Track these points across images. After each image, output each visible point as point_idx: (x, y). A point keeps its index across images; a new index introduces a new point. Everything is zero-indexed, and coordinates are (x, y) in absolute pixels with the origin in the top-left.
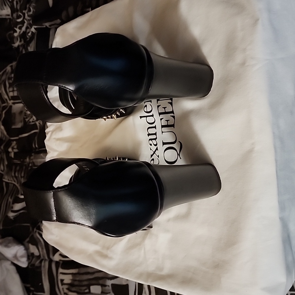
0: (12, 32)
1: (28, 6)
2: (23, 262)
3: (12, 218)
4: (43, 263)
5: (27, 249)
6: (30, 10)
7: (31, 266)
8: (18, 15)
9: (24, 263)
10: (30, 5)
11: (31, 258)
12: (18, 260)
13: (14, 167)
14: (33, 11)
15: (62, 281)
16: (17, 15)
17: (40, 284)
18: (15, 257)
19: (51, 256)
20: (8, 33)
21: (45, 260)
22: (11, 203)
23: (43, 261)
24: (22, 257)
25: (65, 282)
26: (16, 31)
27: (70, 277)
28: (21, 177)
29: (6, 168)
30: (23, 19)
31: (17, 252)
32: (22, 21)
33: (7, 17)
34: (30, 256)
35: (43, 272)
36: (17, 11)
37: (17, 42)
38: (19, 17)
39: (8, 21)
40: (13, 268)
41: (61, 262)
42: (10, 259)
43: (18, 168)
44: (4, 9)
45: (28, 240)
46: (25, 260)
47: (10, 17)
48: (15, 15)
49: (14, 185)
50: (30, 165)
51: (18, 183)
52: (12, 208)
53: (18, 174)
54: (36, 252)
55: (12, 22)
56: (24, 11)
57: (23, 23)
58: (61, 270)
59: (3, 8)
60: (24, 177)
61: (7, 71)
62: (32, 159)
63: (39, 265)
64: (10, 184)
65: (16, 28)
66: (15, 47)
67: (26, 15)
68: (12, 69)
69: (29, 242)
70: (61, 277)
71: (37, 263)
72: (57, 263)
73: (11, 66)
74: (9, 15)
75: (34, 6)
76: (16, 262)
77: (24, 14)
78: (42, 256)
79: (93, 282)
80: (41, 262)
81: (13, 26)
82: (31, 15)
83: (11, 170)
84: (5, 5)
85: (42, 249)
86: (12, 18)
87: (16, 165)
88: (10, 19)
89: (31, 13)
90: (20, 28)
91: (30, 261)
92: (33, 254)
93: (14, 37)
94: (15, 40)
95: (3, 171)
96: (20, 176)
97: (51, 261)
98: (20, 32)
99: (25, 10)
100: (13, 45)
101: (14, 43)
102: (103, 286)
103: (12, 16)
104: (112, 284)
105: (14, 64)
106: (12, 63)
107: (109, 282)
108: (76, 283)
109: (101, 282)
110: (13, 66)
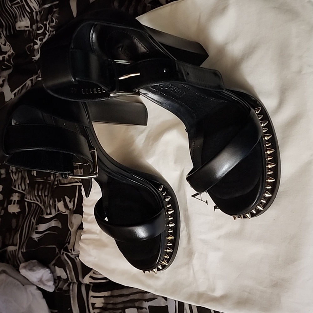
0: (32, 44)
1: (49, 17)
2: (50, 286)
3: (36, 240)
4: (71, 287)
5: (53, 272)
6: (52, 22)
7: (57, 290)
8: (39, 26)
9: (50, 288)
10: (52, 16)
11: (57, 281)
12: (44, 285)
13: (37, 186)
14: (56, 22)
15: (93, 304)
16: (37, 26)
17: (69, 309)
18: (41, 281)
19: (80, 279)
20: (27, 46)
21: (74, 283)
22: (34, 224)
23: (72, 284)
24: (48, 280)
25: (96, 306)
26: (37, 44)
27: (102, 300)
28: (45, 196)
29: (27, 187)
30: (44, 30)
31: (42, 276)
32: (42, 32)
33: (26, 29)
34: (57, 280)
35: (71, 296)
36: (37, 22)
37: (37, 55)
38: (39, 28)
39: (28, 32)
40: (39, 294)
41: (92, 284)
42: (35, 284)
43: (41, 186)
44: (23, 21)
45: (53, 262)
46: (51, 283)
47: (29, 29)
48: (34, 27)
49: (37, 204)
50: (56, 183)
51: (41, 203)
52: (37, 229)
53: (41, 193)
54: (64, 276)
55: (31, 34)
56: (45, 22)
57: (44, 34)
58: (91, 293)
59: (22, 19)
60: (48, 196)
61: (27, 85)
62: (58, 177)
63: (67, 289)
64: (32, 204)
65: (37, 40)
66: (35, 60)
67: (48, 26)
68: (32, 83)
69: (55, 265)
70: (92, 300)
71: (65, 287)
72: (87, 286)
73: (32, 80)
74: (28, 27)
75: (57, 16)
76: (42, 287)
77: (45, 25)
78: (70, 279)
79: (129, 305)
80: (69, 286)
81: (32, 38)
82: (54, 25)
83: (34, 190)
84: (24, 17)
85: (70, 271)
86: (31, 30)
87: (39, 183)
88: (29, 30)
89: (54, 24)
90: (41, 40)
91: (57, 285)
92: (59, 277)
93: (34, 50)
94: (35, 53)
95: (24, 191)
96: (43, 195)
97: (80, 284)
98: (40, 44)
99: (47, 20)
100: (33, 58)
101: (35, 56)
102: (140, 308)
103: (31, 27)
104: (149, 306)
105: (34, 77)
106: (32, 77)
107: (146, 305)
108: (110, 306)
109: (137, 304)
110: (34, 80)
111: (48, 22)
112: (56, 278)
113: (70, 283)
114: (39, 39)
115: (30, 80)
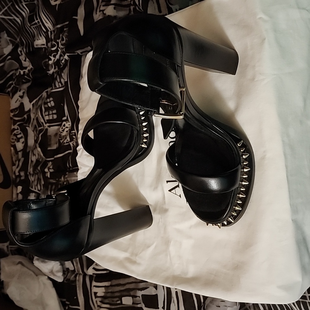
0: (47, 60)
1: (61, 36)
2: (59, 277)
4: (77, 278)
5: (62, 265)
6: (63, 40)
7: (66, 281)
8: (53, 44)
9: (59, 278)
10: (63, 35)
11: (66, 273)
12: (54, 275)
13: (50, 186)
14: (66, 40)
15: (96, 293)
16: (52, 44)
17: (75, 298)
18: (52, 272)
19: (85, 270)
20: (43, 62)
21: (80, 274)
23: (78, 275)
24: (58, 271)
25: (98, 295)
26: (51, 60)
27: (103, 290)
29: (42, 188)
30: (57, 48)
31: (53, 267)
34: (66, 271)
35: (77, 286)
36: (52, 40)
37: (51, 70)
38: (53, 46)
39: (44, 49)
40: (50, 283)
41: (95, 275)
42: (47, 274)
43: (54, 187)
44: (40, 40)
46: (60, 274)
47: (45, 46)
48: (49, 44)
50: (65, 183)
54: (71, 268)
55: (47, 51)
56: (58, 41)
57: (57, 51)
58: (94, 283)
59: (39, 38)
61: (43, 96)
62: (66, 178)
63: (74, 279)
65: (51, 56)
66: (50, 74)
67: (60, 44)
68: (47, 94)
70: (94, 290)
71: (72, 278)
72: (91, 277)
73: (47, 92)
74: (44, 45)
75: (66, 35)
76: (52, 277)
77: (58, 43)
78: (76, 271)
79: (125, 293)
80: (76, 276)
81: (48, 54)
82: (64, 43)
83: (48, 190)
84: (41, 36)
85: (77, 263)
86: (46, 47)
87: (52, 184)
89: (64, 42)
90: (55, 56)
91: (65, 276)
92: (68, 269)
93: (49, 65)
94: (50, 68)
95: (39, 191)
97: (85, 275)
98: (54, 60)
99: (59, 39)
100: (48, 72)
101: (49, 71)
102: (134, 297)
103: (47, 45)
104: (142, 295)
105: (49, 89)
106: (47, 89)
107: (140, 293)
108: (109, 295)
109: (132, 293)
110: (49, 92)
111: (60, 40)
112: (66, 270)
113: (77, 274)
114: (53, 55)
115: (46, 92)
